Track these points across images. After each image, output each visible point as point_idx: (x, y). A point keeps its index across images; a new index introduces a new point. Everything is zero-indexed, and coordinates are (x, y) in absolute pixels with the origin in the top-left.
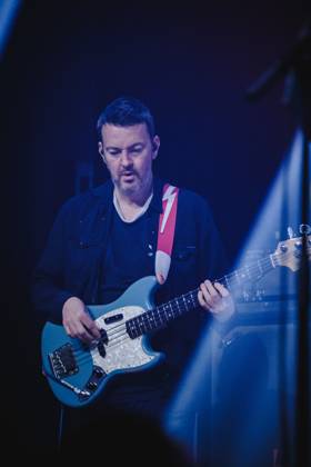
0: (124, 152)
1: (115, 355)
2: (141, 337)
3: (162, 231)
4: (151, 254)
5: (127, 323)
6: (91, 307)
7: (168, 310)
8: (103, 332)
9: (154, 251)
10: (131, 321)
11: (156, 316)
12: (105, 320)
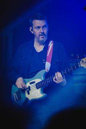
0: (41, 28)
1: (32, 94)
2: (40, 89)
3: (48, 55)
4: (44, 63)
5: (36, 84)
6: (25, 79)
7: (48, 80)
8: (29, 87)
9: (45, 62)
10: (37, 83)
11: (45, 82)
12: (30, 83)
